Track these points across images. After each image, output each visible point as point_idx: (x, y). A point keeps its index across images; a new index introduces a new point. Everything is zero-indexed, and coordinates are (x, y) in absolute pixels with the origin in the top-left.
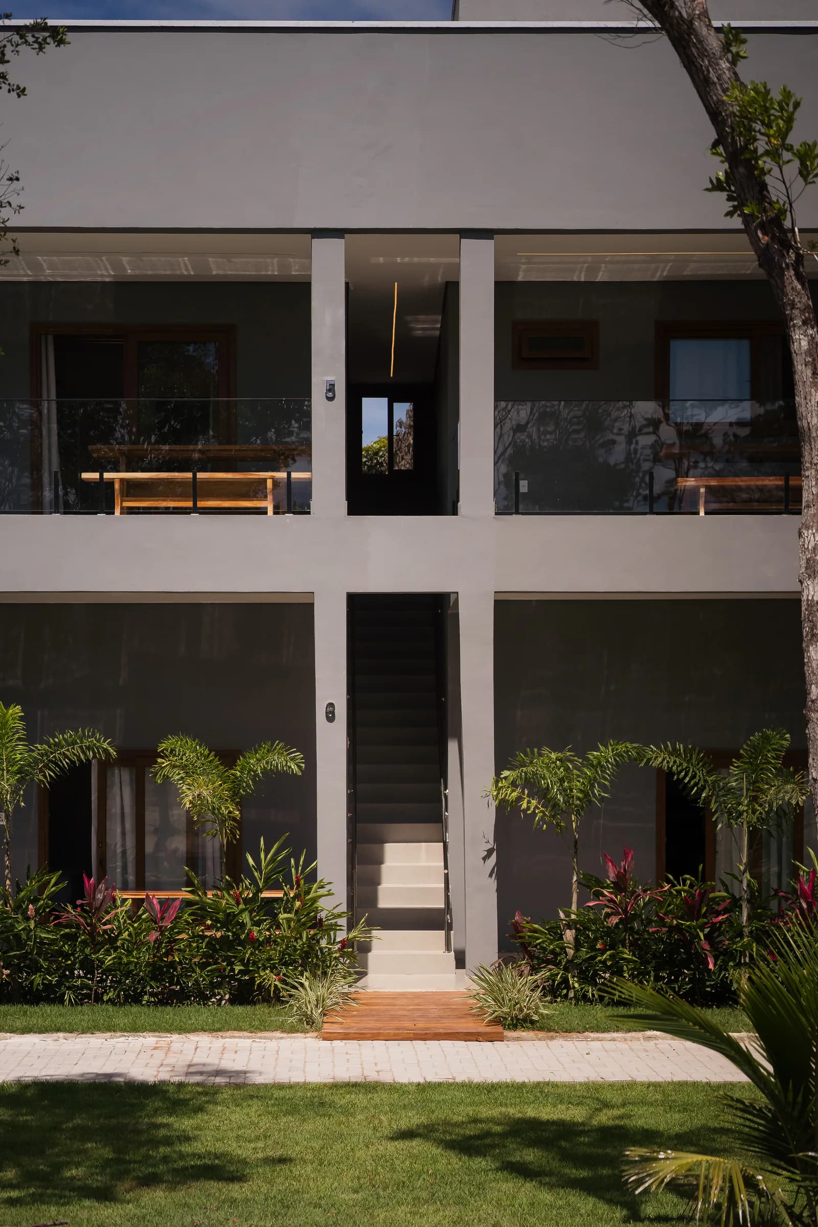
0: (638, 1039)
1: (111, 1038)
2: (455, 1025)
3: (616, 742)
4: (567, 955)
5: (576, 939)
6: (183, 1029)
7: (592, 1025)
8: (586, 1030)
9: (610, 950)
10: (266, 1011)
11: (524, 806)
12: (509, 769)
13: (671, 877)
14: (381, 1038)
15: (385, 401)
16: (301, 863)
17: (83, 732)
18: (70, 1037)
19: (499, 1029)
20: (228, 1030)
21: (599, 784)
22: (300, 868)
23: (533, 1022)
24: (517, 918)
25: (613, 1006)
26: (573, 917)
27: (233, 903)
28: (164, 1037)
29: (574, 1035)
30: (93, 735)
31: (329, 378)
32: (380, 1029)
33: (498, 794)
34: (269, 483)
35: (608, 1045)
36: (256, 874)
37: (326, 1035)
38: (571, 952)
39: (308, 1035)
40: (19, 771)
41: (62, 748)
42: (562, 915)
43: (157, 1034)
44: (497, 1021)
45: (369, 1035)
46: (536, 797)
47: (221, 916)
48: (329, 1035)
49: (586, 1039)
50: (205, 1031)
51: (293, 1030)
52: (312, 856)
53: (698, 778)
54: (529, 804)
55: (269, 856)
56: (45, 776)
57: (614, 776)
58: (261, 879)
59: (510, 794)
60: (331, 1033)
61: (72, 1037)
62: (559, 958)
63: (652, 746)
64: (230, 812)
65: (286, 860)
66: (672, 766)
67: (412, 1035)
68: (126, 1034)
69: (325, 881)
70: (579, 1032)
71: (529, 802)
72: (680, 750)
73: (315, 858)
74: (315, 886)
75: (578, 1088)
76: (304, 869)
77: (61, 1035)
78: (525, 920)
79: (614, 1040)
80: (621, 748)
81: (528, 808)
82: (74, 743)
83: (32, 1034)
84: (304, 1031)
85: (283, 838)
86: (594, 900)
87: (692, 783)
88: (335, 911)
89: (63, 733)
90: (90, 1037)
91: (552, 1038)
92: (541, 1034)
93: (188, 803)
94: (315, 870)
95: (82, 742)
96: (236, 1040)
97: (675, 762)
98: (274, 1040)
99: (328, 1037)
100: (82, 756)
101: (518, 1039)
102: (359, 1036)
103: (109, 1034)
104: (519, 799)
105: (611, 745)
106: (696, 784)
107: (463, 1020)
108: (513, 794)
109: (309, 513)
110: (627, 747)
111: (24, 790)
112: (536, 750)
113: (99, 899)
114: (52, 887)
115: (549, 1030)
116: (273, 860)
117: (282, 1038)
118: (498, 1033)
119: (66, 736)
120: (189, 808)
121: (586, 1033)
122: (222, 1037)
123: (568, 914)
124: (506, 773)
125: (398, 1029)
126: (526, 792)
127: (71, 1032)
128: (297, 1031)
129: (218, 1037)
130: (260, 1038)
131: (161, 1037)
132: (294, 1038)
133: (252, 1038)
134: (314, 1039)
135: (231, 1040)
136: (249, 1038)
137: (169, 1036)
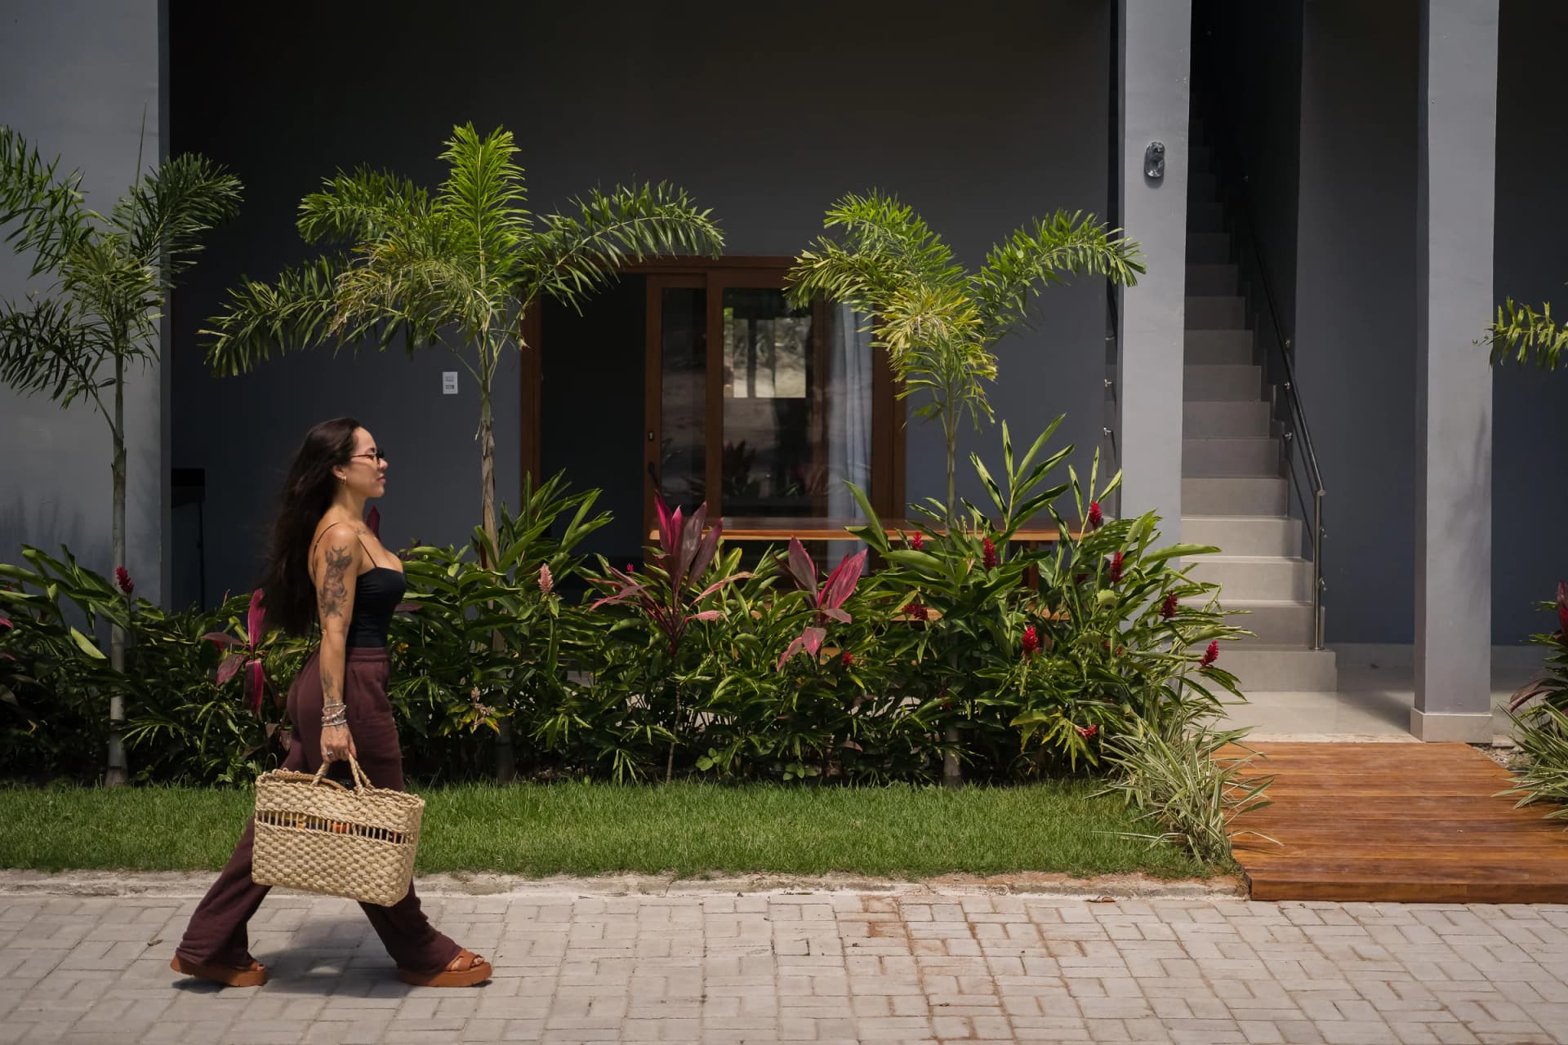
1: (752, 888)
16: (1091, 477)
17: (654, 191)
18: (652, 887)
20: (1021, 869)
22: (1091, 487)
28: (877, 888)
30: (675, 197)
33: (1521, 335)
36: (996, 498)
37: (1259, 888)
39: (1212, 886)
40: (513, 273)
41: (607, 224)
43: (857, 880)
45: (1362, 891)
47: (953, 594)
48: (1267, 888)
50: (967, 871)
51: (1171, 872)
56: (570, 283)
58: (1007, 510)
60: (1273, 884)
61: (659, 887)
64: (982, 367)
67: (1464, 891)
68: (784, 879)
74: (1134, 525)
77: (631, 879)
82: (632, 214)
83: (561, 877)
84: (1200, 875)
89: (608, 192)
90: (700, 888)
93: (902, 340)
95: (650, 213)
96: (1046, 896)
98: (1135, 898)
99: (1263, 892)
100: (650, 242)
102: (1339, 891)
103: (744, 880)
111: (526, 311)
113: (687, 551)
114: (580, 525)
117: (1153, 893)
119: (615, 199)
120: (905, 350)
122: (1012, 888)
127: (654, 873)
128: (1183, 875)
129: (1002, 889)
130: (1103, 891)
131: (869, 889)
132: (1183, 892)
133: (1084, 892)
134: (1229, 897)
135: (1036, 896)
136: (1075, 891)
137: (887, 884)
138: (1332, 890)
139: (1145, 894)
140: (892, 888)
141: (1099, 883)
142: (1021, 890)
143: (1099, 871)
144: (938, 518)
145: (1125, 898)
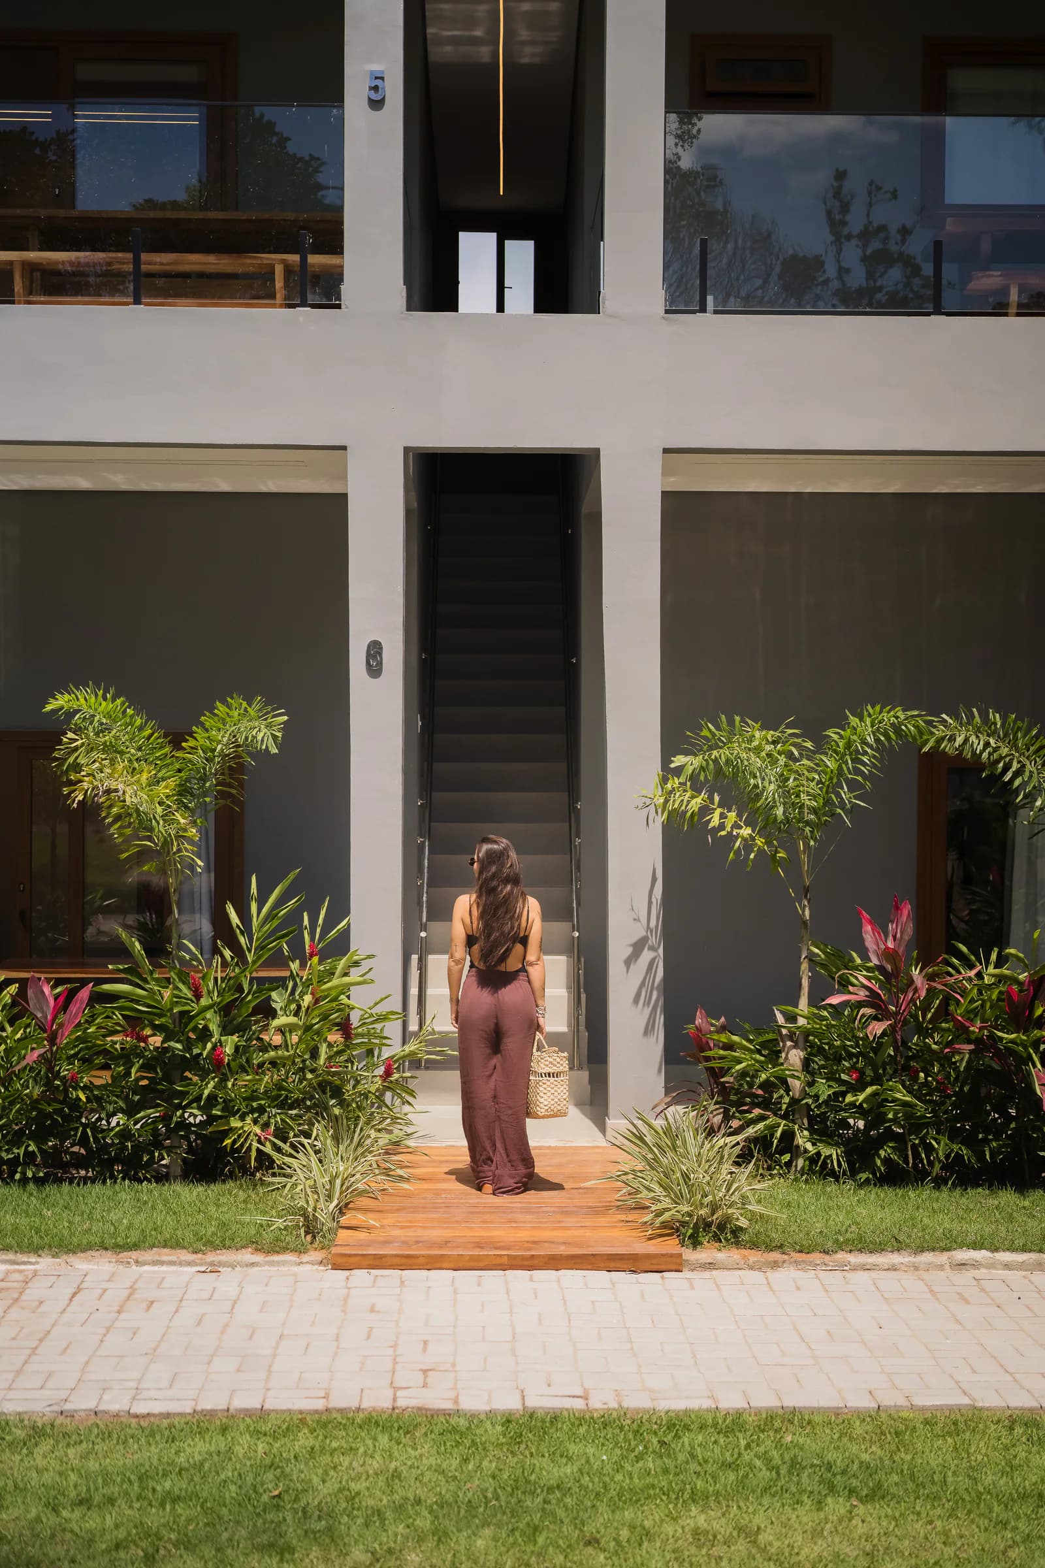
0: (941, 1267)
2: (589, 1234)
3: (878, 708)
4: (788, 1090)
5: (806, 1063)
6: (64, 1246)
7: (848, 1235)
8: (840, 1246)
9: (871, 1084)
10: (242, 1195)
11: (715, 821)
12: (686, 753)
13: (964, 949)
14: (445, 1265)
15: (492, 237)
16: (320, 921)
19: (671, 1245)
20: (152, 1247)
21: (848, 781)
22: (318, 930)
23: (737, 1231)
24: (698, 1021)
25: (875, 1185)
26: (801, 1022)
27: (189, 995)
29: (816, 1257)
31: (376, 67)
32: (446, 1243)
33: (666, 801)
34: (279, 270)
35: (888, 1281)
36: (242, 940)
37: (340, 1260)
38: (796, 1085)
39: (305, 1258)
42: (780, 1019)
43: (10, 1256)
44: (672, 1229)
45: (422, 1260)
46: (734, 807)
48: (345, 1257)
49: (841, 1267)
50: (106, 1249)
51: (277, 1247)
52: (341, 909)
53: (1027, 774)
54: (719, 818)
55: (265, 910)
57: (874, 766)
58: (250, 951)
59: (688, 802)
60: (350, 1256)
62: (775, 1096)
63: (944, 716)
65: (295, 916)
66: (981, 753)
67: (505, 1260)
69: (362, 954)
70: (826, 1252)
71: (722, 816)
72: (996, 724)
73: (346, 912)
74: (343, 962)
75: (858, 1429)
76: (326, 929)
78: (713, 1025)
79: (893, 1268)
80: (888, 717)
81: (722, 827)
84: (300, 1250)
85: (292, 876)
86: (839, 992)
87: (1017, 782)
88: (374, 1011)
91: (775, 1265)
92: (754, 1256)
94: (346, 933)
96: (164, 1268)
97: (987, 744)
98: (238, 1269)
99: (343, 1263)
101: (711, 1266)
102: (404, 1261)
104: (705, 810)
105: (870, 715)
106: (1024, 784)
107: (602, 1221)
108: (694, 801)
109: (339, 307)
110: (897, 718)
112: (737, 719)
115: (769, 1248)
116: (270, 917)
117: (253, 1264)
118: (672, 1256)
121: (841, 1256)
122: (137, 1262)
123: (791, 1018)
124: (678, 760)
125: (479, 1245)
126: (717, 798)
128: (285, 1249)
129: (128, 1263)
130: (212, 1264)
131: (18, 1264)
132: (279, 1263)
133: (196, 1264)
134: (316, 1267)
135: (156, 1268)
136: (189, 1264)
137: (33, 1260)
138: (398, 1261)
139: (247, 1266)
140: (37, 1263)
141: (211, 1257)
142: (144, 1264)
143: (216, 1248)
144: (188, 957)
145: (230, 1269)
